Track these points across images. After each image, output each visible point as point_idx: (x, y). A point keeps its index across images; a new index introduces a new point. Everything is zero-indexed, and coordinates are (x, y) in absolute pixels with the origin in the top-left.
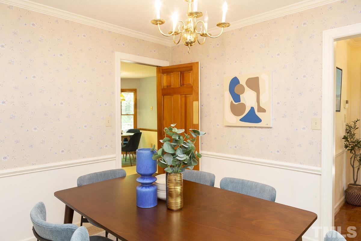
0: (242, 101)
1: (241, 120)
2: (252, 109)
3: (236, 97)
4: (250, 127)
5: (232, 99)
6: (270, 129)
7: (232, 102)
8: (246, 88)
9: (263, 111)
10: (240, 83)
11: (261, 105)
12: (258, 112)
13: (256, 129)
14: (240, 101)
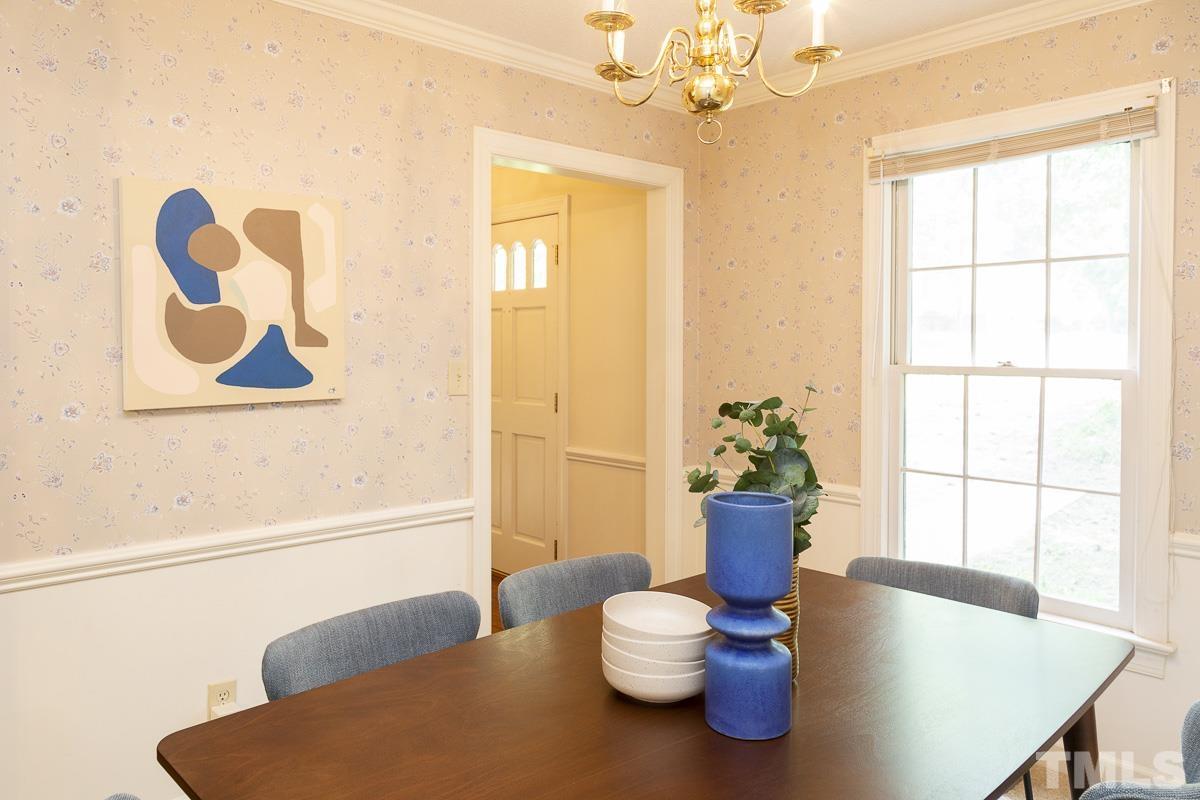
0: (227, 299)
1: (223, 379)
2: (275, 332)
3: (199, 282)
4: (253, 406)
5: (174, 287)
6: (335, 407)
7: (173, 298)
8: (246, 246)
9: (319, 340)
10: (217, 222)
11: (309, 321)
12: (298, 343)
13: (278, 411)
14: (219, 300)
